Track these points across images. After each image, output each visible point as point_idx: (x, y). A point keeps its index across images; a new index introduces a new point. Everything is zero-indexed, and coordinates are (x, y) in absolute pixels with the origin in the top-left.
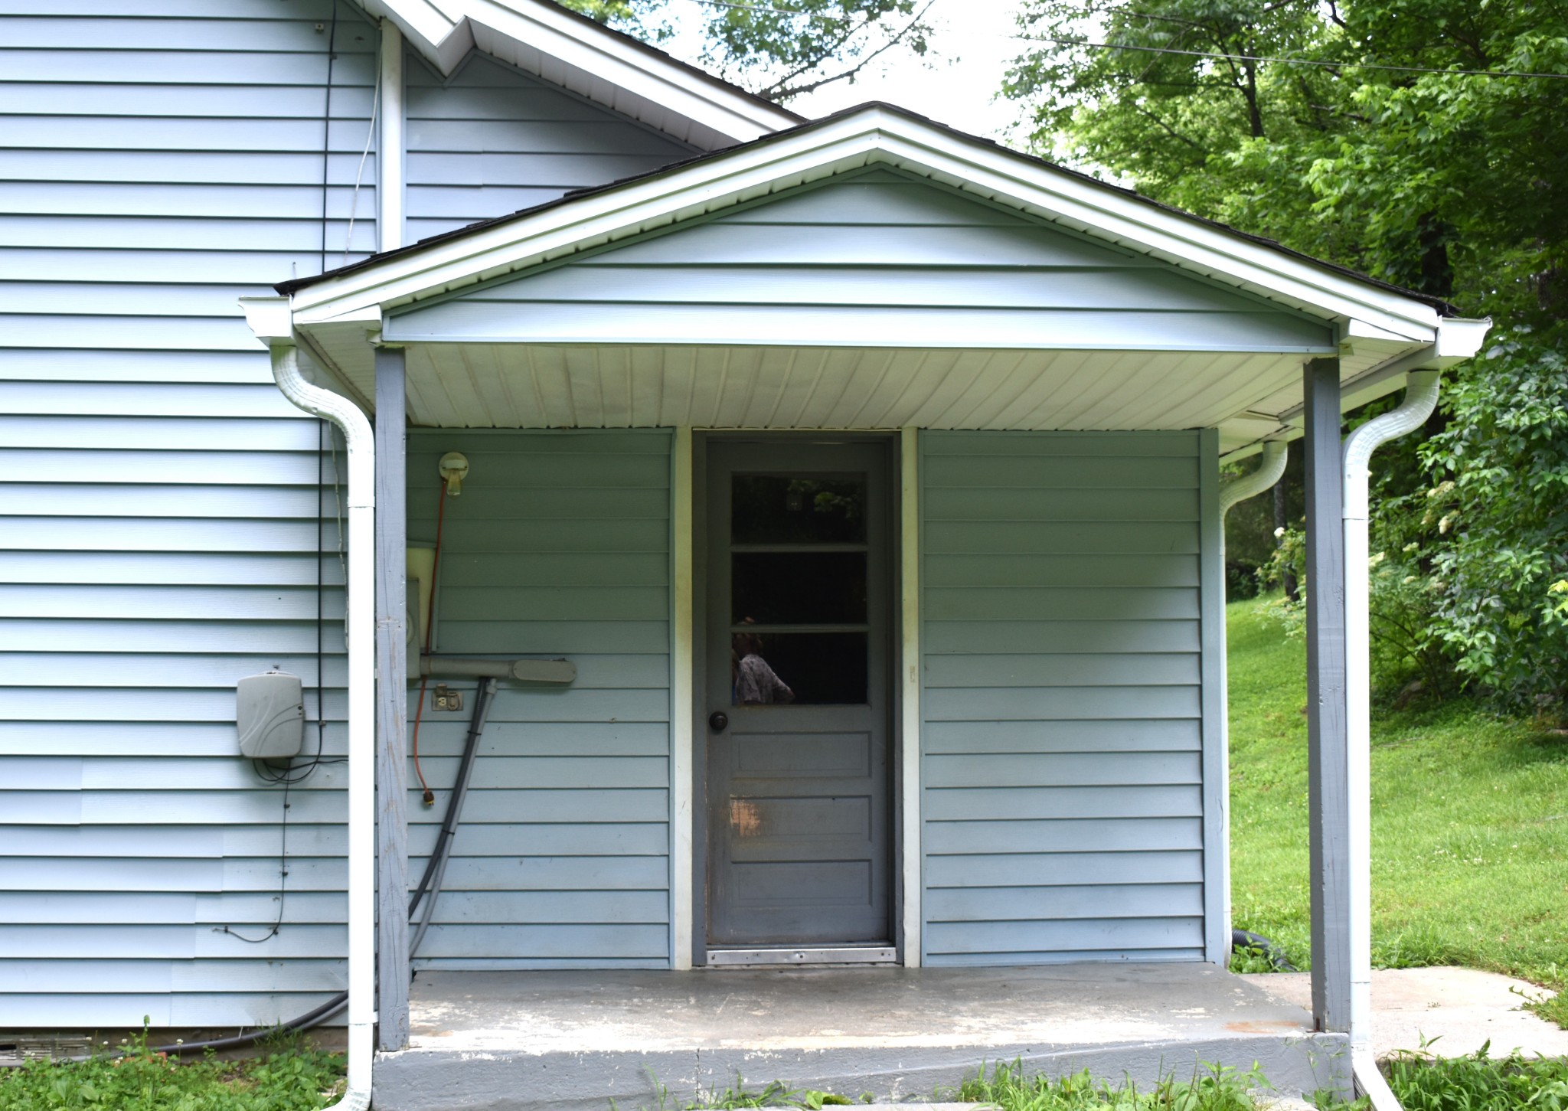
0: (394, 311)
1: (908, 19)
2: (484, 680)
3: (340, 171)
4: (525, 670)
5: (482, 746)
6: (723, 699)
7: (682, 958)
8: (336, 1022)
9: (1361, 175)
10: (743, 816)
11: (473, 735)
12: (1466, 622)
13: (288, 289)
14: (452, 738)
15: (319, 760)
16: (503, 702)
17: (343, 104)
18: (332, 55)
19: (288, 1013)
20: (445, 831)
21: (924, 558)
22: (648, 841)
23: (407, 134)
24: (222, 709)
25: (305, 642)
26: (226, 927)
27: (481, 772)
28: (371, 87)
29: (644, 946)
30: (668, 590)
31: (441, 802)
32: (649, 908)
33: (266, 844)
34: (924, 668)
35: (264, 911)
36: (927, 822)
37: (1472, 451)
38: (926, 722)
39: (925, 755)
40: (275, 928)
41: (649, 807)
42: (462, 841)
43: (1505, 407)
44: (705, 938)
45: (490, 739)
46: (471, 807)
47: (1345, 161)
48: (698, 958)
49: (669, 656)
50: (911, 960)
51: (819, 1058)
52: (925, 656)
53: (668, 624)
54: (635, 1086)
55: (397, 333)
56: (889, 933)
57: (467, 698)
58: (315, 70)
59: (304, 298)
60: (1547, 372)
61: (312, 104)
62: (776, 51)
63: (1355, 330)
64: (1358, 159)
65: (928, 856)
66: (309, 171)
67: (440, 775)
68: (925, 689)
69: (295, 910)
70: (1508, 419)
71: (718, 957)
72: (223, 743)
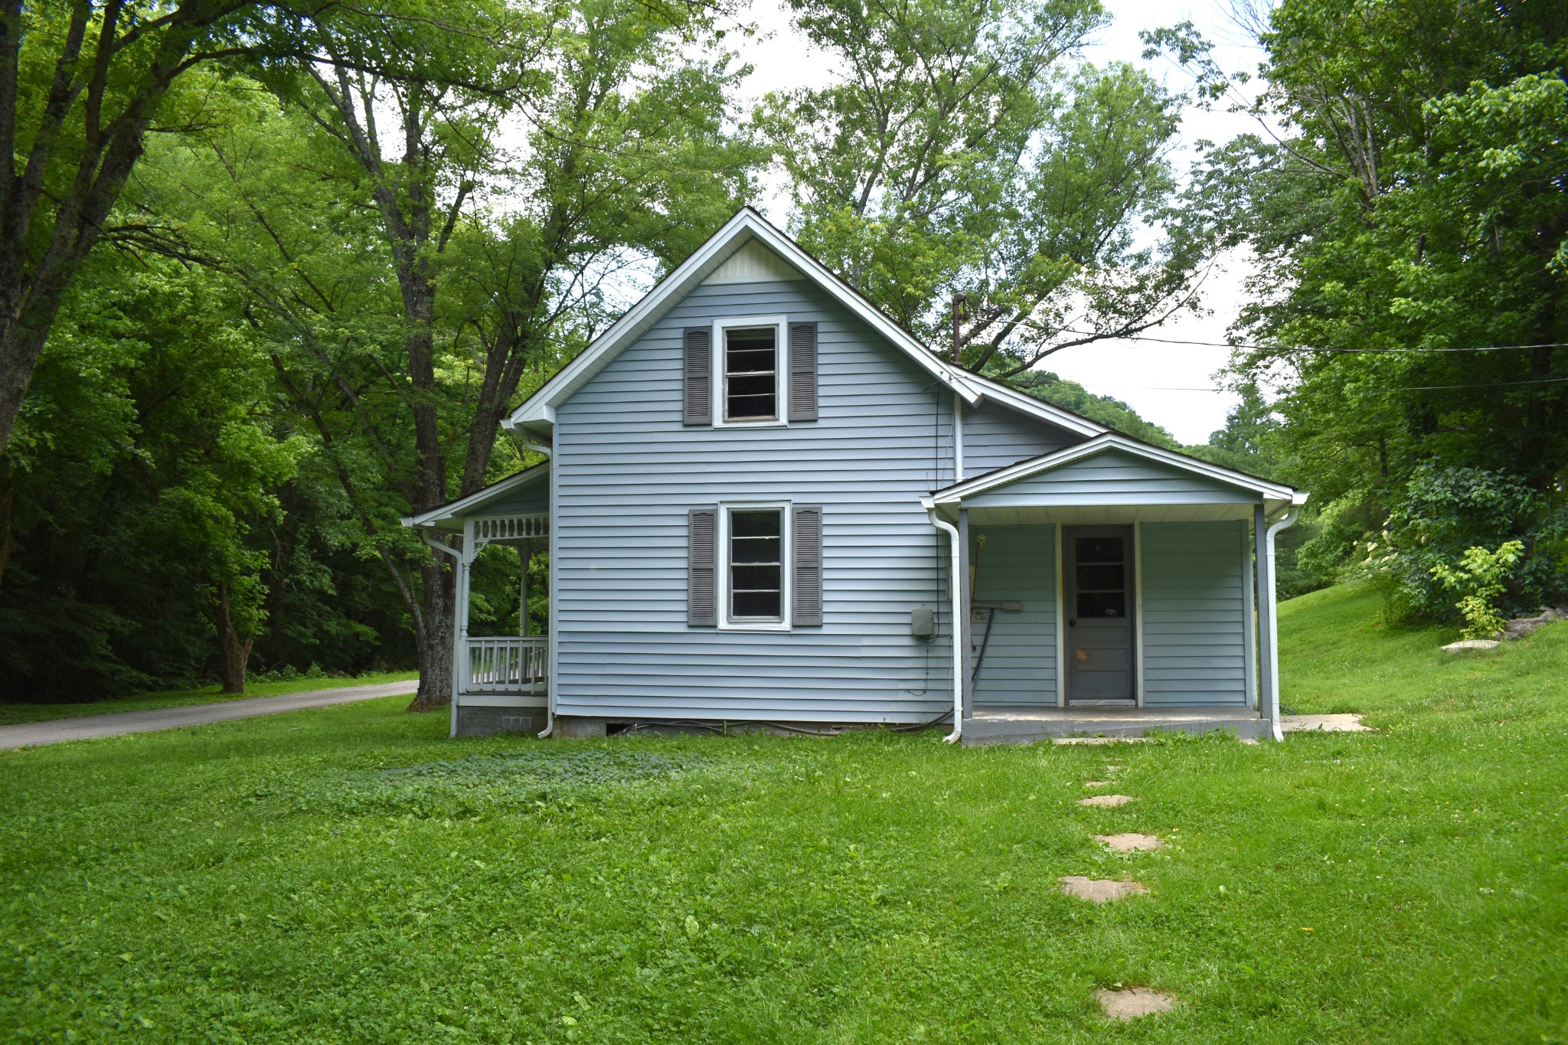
0: (964, 498)
1: (1187, 294)
2: (992, 609)
3: (942, 442)
4: (1006, 606)
5: (992, 631)
6: (1074, 614)
7: (1061, 702)
8: (948, 722)
9: (1368, 389)
10: (1081, 655)
11: (989, 627)
12: (1413, 585)
13: (933, 493)
14: (982, 629)
15: (938, 636)
16: (999, 617)
17: (942, 420)
18: (938, 404)
19: (930, 719)
20: (980, 659)
21: (1143, 566)
22: (1048, 663)
23: (963, 429)
24: (907, 619)
25: (933, 598)
26: (908, 691)
27: (992, 640)
28: (951, 414)
29: (1048, 698)
30: (1054, 578)
31: (978, 650)
32: (1050, 686)
33: (921, 663)
34: (1144, 604)
35: (921, 685)
36: (1145, 657)
37: (1415, 511)
38: (1144, 623)
39: (1144, 634)
40: (925, 691)
41: (1049, 652)
42: (986, 663)
43: (1427, 492)
44: (1068, 696)
45: (994, 629)
46: (989, 652)
47: (1360, 384)
48: (1066, 703)
49: (1054, 601)
50: (1141, 704)
51: (1098, 723)
52: (1144, 600)
53: (1054, 590)
54: (1041, 731)
55: (965, 505)
56: (1133, 695)
57: (987, 615)
58: (933, 409)
59: (937, 496)
60: (1447, 477)
61: (932, 421)
62: (1120, 313)
63: (1265, 496)
64: (1368, 382)
65: (1146, 669)
66: (931, 443)
67: (979, 641)
68: (1144, 612)
69: (931, 685)
70: (1429, 497)
71: (1073, 703)
72: (907, 631)
